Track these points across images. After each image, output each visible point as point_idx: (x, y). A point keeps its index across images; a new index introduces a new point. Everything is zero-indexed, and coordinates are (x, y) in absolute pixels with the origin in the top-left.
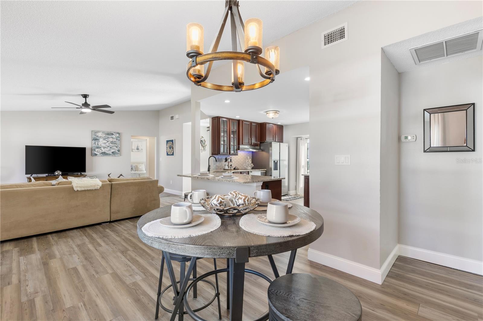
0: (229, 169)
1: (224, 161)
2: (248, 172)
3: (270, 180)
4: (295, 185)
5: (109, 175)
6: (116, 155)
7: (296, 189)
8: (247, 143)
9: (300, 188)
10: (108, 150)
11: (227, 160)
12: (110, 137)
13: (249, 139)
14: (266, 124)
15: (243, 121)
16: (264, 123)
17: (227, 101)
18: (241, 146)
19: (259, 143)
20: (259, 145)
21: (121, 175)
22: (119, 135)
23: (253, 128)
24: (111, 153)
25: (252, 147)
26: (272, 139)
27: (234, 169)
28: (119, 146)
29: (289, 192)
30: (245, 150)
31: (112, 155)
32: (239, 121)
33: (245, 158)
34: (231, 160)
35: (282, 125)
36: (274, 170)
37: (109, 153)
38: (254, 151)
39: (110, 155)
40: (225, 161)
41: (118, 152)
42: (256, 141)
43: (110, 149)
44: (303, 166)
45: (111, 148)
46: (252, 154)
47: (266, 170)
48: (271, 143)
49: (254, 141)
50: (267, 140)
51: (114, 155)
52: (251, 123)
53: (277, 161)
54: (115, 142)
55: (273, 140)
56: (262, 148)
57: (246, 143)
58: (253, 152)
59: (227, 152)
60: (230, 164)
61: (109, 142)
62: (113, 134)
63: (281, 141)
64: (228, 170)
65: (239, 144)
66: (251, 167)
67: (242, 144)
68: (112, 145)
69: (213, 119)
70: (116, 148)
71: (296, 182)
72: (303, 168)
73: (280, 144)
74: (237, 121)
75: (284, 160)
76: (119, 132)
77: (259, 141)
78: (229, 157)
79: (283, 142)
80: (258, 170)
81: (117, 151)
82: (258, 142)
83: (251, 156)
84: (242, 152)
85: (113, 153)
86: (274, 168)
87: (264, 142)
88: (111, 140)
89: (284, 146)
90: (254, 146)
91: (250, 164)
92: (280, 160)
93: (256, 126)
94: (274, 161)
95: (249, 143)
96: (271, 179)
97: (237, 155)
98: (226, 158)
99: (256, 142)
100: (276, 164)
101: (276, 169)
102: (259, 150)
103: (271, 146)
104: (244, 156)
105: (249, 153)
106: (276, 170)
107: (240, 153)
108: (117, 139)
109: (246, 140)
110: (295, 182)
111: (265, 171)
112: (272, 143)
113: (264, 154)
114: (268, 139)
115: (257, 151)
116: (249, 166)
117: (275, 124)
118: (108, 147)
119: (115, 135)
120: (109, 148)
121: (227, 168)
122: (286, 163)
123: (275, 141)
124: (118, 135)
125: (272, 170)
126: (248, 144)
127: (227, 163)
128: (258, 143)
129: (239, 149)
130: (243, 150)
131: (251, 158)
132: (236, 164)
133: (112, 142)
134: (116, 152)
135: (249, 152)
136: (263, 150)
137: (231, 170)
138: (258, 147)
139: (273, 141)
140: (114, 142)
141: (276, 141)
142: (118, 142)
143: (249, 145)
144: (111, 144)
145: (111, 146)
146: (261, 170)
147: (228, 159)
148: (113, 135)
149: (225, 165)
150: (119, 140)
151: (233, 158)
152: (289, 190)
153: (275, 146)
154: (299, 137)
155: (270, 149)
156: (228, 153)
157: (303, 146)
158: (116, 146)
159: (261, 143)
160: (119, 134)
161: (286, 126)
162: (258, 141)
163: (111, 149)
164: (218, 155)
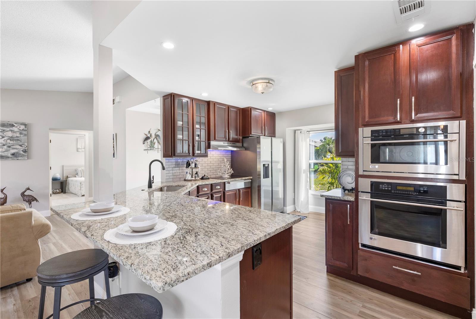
0: (192, 179)
1: (185, 166)
2: (224, 183)
3: (265, 236)
4: (294, 198)
5: (2, 191)
6: (20, 158)
7: (294, 203)
8: (223, 138)
9: (300, 202)
10: (4, 150)
11: (189, 165)
12: (8, 129)
13: (225, 132)
14: (251, 109)
15: (215, 104)
16: (249, 107)
17: (169, 45)
18: (213, 143)
19: (241, 138)
20: (241, 141)
21: (28, 189)
22: (25, 128)
23: (232, 115)
24: (9, 155)
25: (231, 144)
26: (260, 132)
27: (202, 178)
28: (26, 144)
29: (285, 208)
30: (219, 148)
31: (11, 158)
32: (208, 103)
33: (219, 160)
34: (196, 164)
35: (274, 113)
36: (264, 178)
37: (6, 155)
38: (235, 149)
39: (8, 157)
40: (187, 167)
41: (24, 153)
42: (237, 135)
43: (9, 149)
44: (304, 170)
45: (9, 147)
46: (231, 154)
47: (251, 177)
48: (258, 138)
49: (233, 135)
50: (252, 133)
51: (15, 158)
52: (228, 107)
53: (268, 164)
54: (18, 138)
55: (262, 133)
56: (245, 145)
57: (221, 138)
58: (232, 151)
59: (189, 153)
60: (195, 171)
61: (6, 138)
62: (13, 126)
63: (273, 134)
64: (190, 181)
65: (209, 139)
66: (230, 174)
67: (215, 139)
68: (12, 142)
69: (165, 98)
70: (20, 147)
71: (294, 192)
72: (304, 173)
73: (272, 139)
74: (206, 103)
75: (278, 162)
76: (26, 122)
77: (241, 134)
78: (192, 160)
79: (276, 137)
80: (240, 179)
81: (22, 152)
82: (239, 137)
83: (230, 158)
84: (216, 151)
85: (13, 154)
86: (264, 175)
87: (248, 137)
88: (10, 134)
89: (277, 142)
90: (234, 142)
91: (227, 170)
92: (273, 162)
93: (237, 112)
94: (264, 165)
95: (225, 137)
96: (269, 234)
97: (207, 156)
98: (187, 162)
99: (237, 137)
100: (266, 168)
101: (266, 176)
102: (241, 149)
103: (259, 142)
104: (219, 158)
105: (227, 153)
106: (266, 178)
107: (211, 153)
108: (21, 134)
109: (220, 132)
110: (293, 194)
111: (250, 181)
112: (260, 137)
113: (249, 154)
114: (255, 132)
115: (239, 149)
116: (227, 172)
117: (264, 111)
118: (4, 145)
119: (18, 127)
120: (5, 147)
121: (189, 177)
122: (280, 166)
123: (264, 136)
124: (22, 127)
125: (260, 178)
126: (225, 139)
127: (189, 170)
128: (239, 139)
129: (209, 146)
130: (216, 148)
131: (230, 160)
132: (206, 170)
133: (11, 139)
134: (20, 154)
135: (226, 151)
136: (246, 149)
137: (195, 180)
138: (240, 144)
139: (261, 135)
140: (16, 138)
141: (266, 135)
142: (23, 138)
143: (226, 141)
144: (9, 141)
145: (9, 145)
146: (244, 178)
147: (191, 163)
148: (14, 128)
149: (187, 173)
150: (25, 135)
151: (200, 161)
152: (284, 205)
153: (265, 142)
154: (297, 130)
155: (258, 146)
156: (191, 154)
157: (304, 142)
158: (20, 144)
159: (243, 138)
160: (25, 125)
161: (281, 113)
162: (239, 135)
163: (11, 148)
164: (172, 157)
